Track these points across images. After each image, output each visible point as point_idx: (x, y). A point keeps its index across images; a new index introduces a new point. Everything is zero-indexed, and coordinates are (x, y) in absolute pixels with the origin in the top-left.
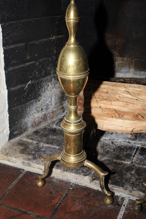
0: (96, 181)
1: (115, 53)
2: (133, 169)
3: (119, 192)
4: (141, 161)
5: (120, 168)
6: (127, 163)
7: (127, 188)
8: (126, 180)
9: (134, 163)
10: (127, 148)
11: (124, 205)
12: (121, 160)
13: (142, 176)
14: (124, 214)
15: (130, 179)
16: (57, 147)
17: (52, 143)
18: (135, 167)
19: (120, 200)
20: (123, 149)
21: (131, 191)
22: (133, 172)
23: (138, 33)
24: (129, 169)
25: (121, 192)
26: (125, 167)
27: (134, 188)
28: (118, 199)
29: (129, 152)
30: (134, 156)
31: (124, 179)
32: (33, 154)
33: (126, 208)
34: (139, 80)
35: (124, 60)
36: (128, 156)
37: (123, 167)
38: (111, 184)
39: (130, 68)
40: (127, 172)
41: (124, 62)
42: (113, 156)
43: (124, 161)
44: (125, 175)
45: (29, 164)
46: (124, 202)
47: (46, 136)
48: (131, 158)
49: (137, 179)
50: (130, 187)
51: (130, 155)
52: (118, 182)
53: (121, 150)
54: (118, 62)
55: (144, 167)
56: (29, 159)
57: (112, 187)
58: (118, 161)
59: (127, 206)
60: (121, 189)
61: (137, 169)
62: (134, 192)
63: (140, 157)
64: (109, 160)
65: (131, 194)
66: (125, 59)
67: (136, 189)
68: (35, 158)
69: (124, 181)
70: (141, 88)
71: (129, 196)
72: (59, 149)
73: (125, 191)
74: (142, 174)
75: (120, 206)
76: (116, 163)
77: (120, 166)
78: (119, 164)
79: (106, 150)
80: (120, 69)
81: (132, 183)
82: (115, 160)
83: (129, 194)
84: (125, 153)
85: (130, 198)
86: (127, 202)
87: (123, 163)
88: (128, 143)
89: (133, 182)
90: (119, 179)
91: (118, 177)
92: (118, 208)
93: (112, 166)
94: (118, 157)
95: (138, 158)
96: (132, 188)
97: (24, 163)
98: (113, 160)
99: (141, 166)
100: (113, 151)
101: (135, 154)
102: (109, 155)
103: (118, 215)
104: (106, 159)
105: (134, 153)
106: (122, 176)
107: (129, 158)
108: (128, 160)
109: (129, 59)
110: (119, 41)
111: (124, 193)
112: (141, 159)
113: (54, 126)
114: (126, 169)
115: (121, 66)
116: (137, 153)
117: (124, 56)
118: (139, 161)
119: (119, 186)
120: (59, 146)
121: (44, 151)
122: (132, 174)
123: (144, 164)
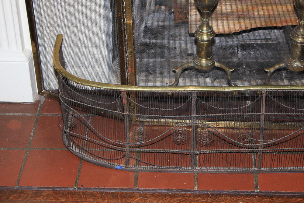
0: (217, 80)
2: (242, 64)
4: (246, 56)
6: (235, 60)
7: (245, 79)
8: (242, 74)
9: (241, 59)
10: (227, 47)
12: (228, 59)
13: (253, 68)
15: (245, 72)
16: (162, 60)
17: (154, 57)
18: (243, 62)
20: (225, 48)
21: (250, 82)
22: (244, 67)
26: (235, 64)
27: (252, 79)
29: (231, 51)
30: (238, 53)
32: (146, 71)
36: (233, 54)
40: (239, 68)
42: (219, 56)
43: (232, 59)
44: (239, 70)
45: (148, 80)
47: (143, 51)
48: (236, 55)
49: (250, 71)
50: (248, 78)
56: (146, 76)
57: (233, 82)
58: (226, 60)
61: (247, 63)
62: (252, 82)
63: (244, 53)
68: (150, 74)
69: (240, 75)
72: (165, 61)
74: (252, 66)
78: (229, 62)
84: (229, 52)
87: (231, 61)
88: (226, 43)
89: (248, 74)
94: (225, 57)
95: (242, 54)
96: (250, 78)
97: (142, 80)
98: (222, 61)
99: (248, 60)
100: (217, 52)
101: (238, 51)
102: (216, 56)
105: (236, 50)
108: (235, 57)
112: (245, 54)
113: (143, 40)
114: (237, 65)
118: (244, 57)
119: (238, 79)
120: (163, 58)
121: (154, 66)
122: (244, 69)
123: (250, 59)
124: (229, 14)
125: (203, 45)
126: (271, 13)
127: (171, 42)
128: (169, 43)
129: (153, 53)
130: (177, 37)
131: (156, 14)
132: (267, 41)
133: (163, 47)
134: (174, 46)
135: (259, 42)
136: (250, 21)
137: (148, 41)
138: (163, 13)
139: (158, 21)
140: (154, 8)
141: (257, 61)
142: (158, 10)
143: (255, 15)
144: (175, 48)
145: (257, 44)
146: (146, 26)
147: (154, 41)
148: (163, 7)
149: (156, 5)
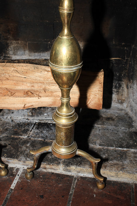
1: (9, 37)
2: (28, 142)
3: (14, 163)
4: (36, 135)
5: (16, 142)
6: (24, 137)
7: (21, 159)
8: (21, 153)
9: (30, 137)
10: (25, 124)
11: (18, 175)
12: (18, 135)
13: (36, 147)
14: (17, 183)
15: (25, 151)
18: (31, 140)
19: (15, 170)
20: (22, 125)
21: (24, 162)
22: (28, 145)
23: (27, 17)
24: (25, 143)
25: (16, 163)
26: (21, 141)
27: (28, 159)
28: (14, 170)
29: (26, 128)
30: (31, 131)
31: (19, 151)
33: (20, 177)
34: (32, 60)
35: (18, 43)
36: (26, 132)
37: (20, 141)
38: (6, 157)
39: (25, 51)
40: (22, 146)
41: (18, 45)
42: (12, 132)
43: (21, 135)
44: (21, 148)
46: (19, 172)
48: (28, 133)
50: (24, 158)
51: (28, 130)
52: (14, 155)
53: (19, 127)
54: (14, 46)
55: (39, 139)
57: (8, 160)
58: (16, 137)
59: (21, 175)
60: (16, 161)
61: (33, 142)
62: (27, 162)
63: (36, 131)
64: (7, 137)
65: (25, 164)
66: (20, 42)
67: (29, 159)
69: (19, 154)
70: (28, 67)
71: (24, 166)
73: (19, 162)
74: (36, 145)
75: (14, 176)
76: (13, 138)
77: (17, 141)
78: (17, 139)
79: (6, 128)
80: (16, 52)
81: (26, 155)
82: (13, 136)
83: (23, 165)
84: (23, 129)
85: (24, 168)
86: (22, 172)
87: (20, 138)
88: (27, 120)
89: (27, 153)
90: (14, 152)
91: (14, 151)
92: (12, 178)
93: (9, 142)
94: (16, 133)
95: (34, 132)
96: (26, 158)
98: (11, 136)
99: (36, 139)
100: (12, 128)
101: (33, 128)
102: (8, 132)
103: (11, 184)
104: (4, 136)
105: (31, 128)
106: (18, 149)
107: (26, 133)
108: (25, 134)
109: (23, 42)
110: (11, 26)
111: (19, 164)
112: (37, 132)
114: (23, 142)
115: (17, 49)
116: (34, 128)
117: (18, 40)
118: (35, 135)
119: (14, 158)
122: (27, 147)
123: (38, 138)
141: (45, 140)
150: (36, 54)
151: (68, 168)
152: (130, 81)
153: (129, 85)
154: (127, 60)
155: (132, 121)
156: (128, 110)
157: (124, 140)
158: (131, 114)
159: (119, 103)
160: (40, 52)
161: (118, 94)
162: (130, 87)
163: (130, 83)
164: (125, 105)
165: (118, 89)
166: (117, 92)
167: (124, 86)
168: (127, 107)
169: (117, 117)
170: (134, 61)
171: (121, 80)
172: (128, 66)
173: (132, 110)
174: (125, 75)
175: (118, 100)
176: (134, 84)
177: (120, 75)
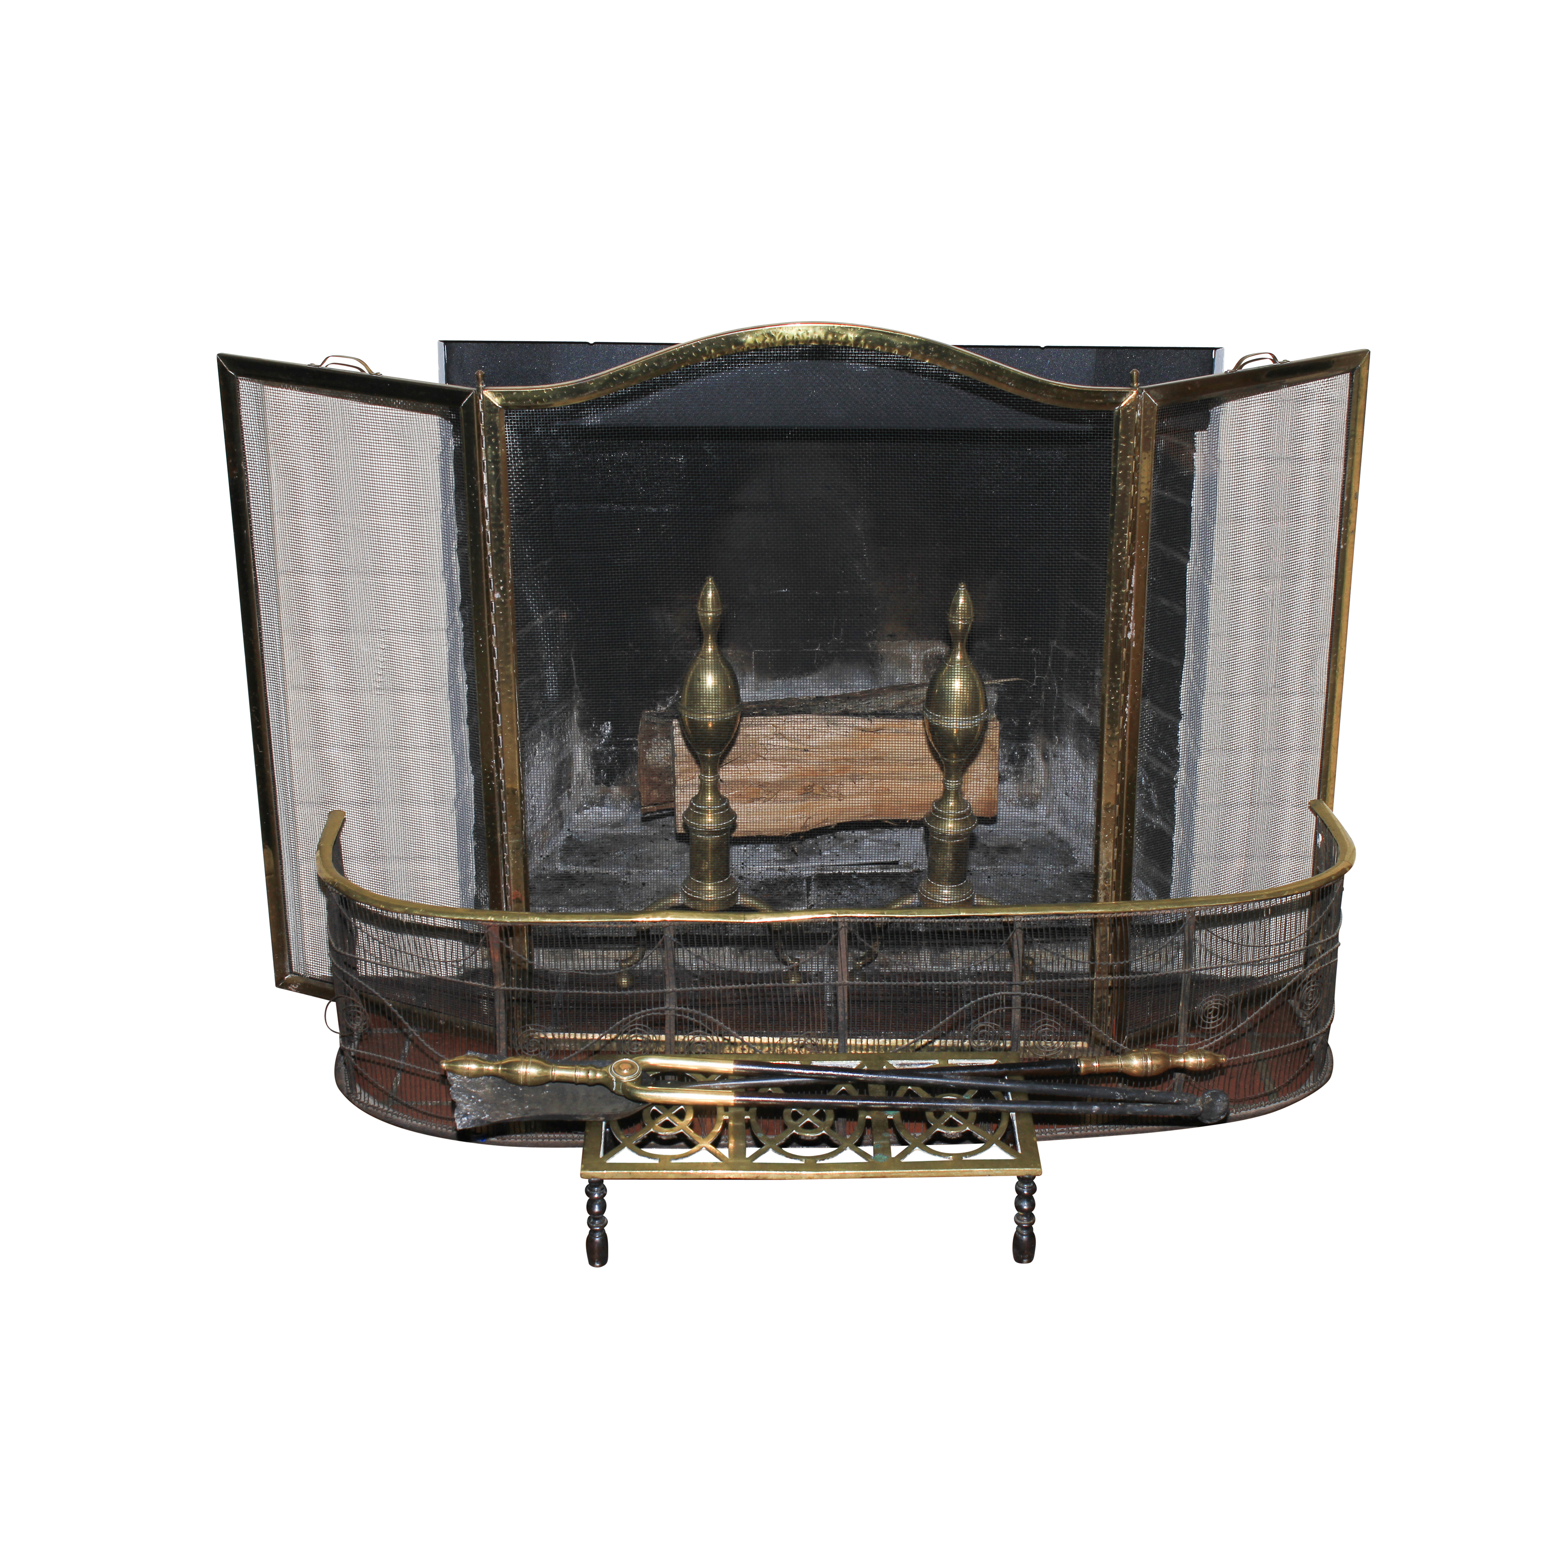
10: (782, 881)
20: (774, 884)
29: (791, 889)
30: (808, 894)
36: (795, 896)
39: (744, 675)
47: (559, 890)
48: (804, 898)
51: (798, 893)
53: (770, 888)
66: (730, 652)
84: (785, 893)
88: (779, 872)
94: (773, 902)
95: (819, 895)
100: (753, 892)
101: (809, 889)
105: (805, 888)
109: (738, 651)
112: (827, 896)
113: (560, 868)
116: (813, 888)
118: (824, 901)
124: (781, 785)
125: (706, 843)
126: (887, 783)
127: (635, 871)
128: (629, 873)
129: (585, 896)
130: (650, 860)
131: (597, 809)
132: (887, 869)
133: (614, 882)
134: (643, 880)
135: (864, 871)
136: (833, 803)
137: (573, 869)
138: (617, 807)
139: (603, 825)
140: (593, 792)
142: (603, 798)
143: (848, 787)
144: (644, 884)
145: (861, 875)
146: (570, 838)
147: (589, 869)
148: (616, 790)
149: (597, 783)
150: (779, 682)
151: (942, 956)
152: (1051, 738)
153: (1051, 748)
154: (1039, 681)
155: (1071, 850)
156: (1055, 823)
157: (1059, 892)
158: (1062, 831)
159: (1023, 804)
160: (790, 677)
161: (1019, 780)
162: (1055, 756)
163: (1053, 743)
164: (1042, 810)
165: (1017, 766)
166: (1016, 773)
167: (1036, 754)
168: (1048, 816)
169: (1025, 843)
170: (1060, 684)
171: (1026, 740)
172: (1043, 697)
173: (1065, 821)
174: (1035, 723)
175: (1021, 797)
176: (1065, 746)
177: (1023, 723)
